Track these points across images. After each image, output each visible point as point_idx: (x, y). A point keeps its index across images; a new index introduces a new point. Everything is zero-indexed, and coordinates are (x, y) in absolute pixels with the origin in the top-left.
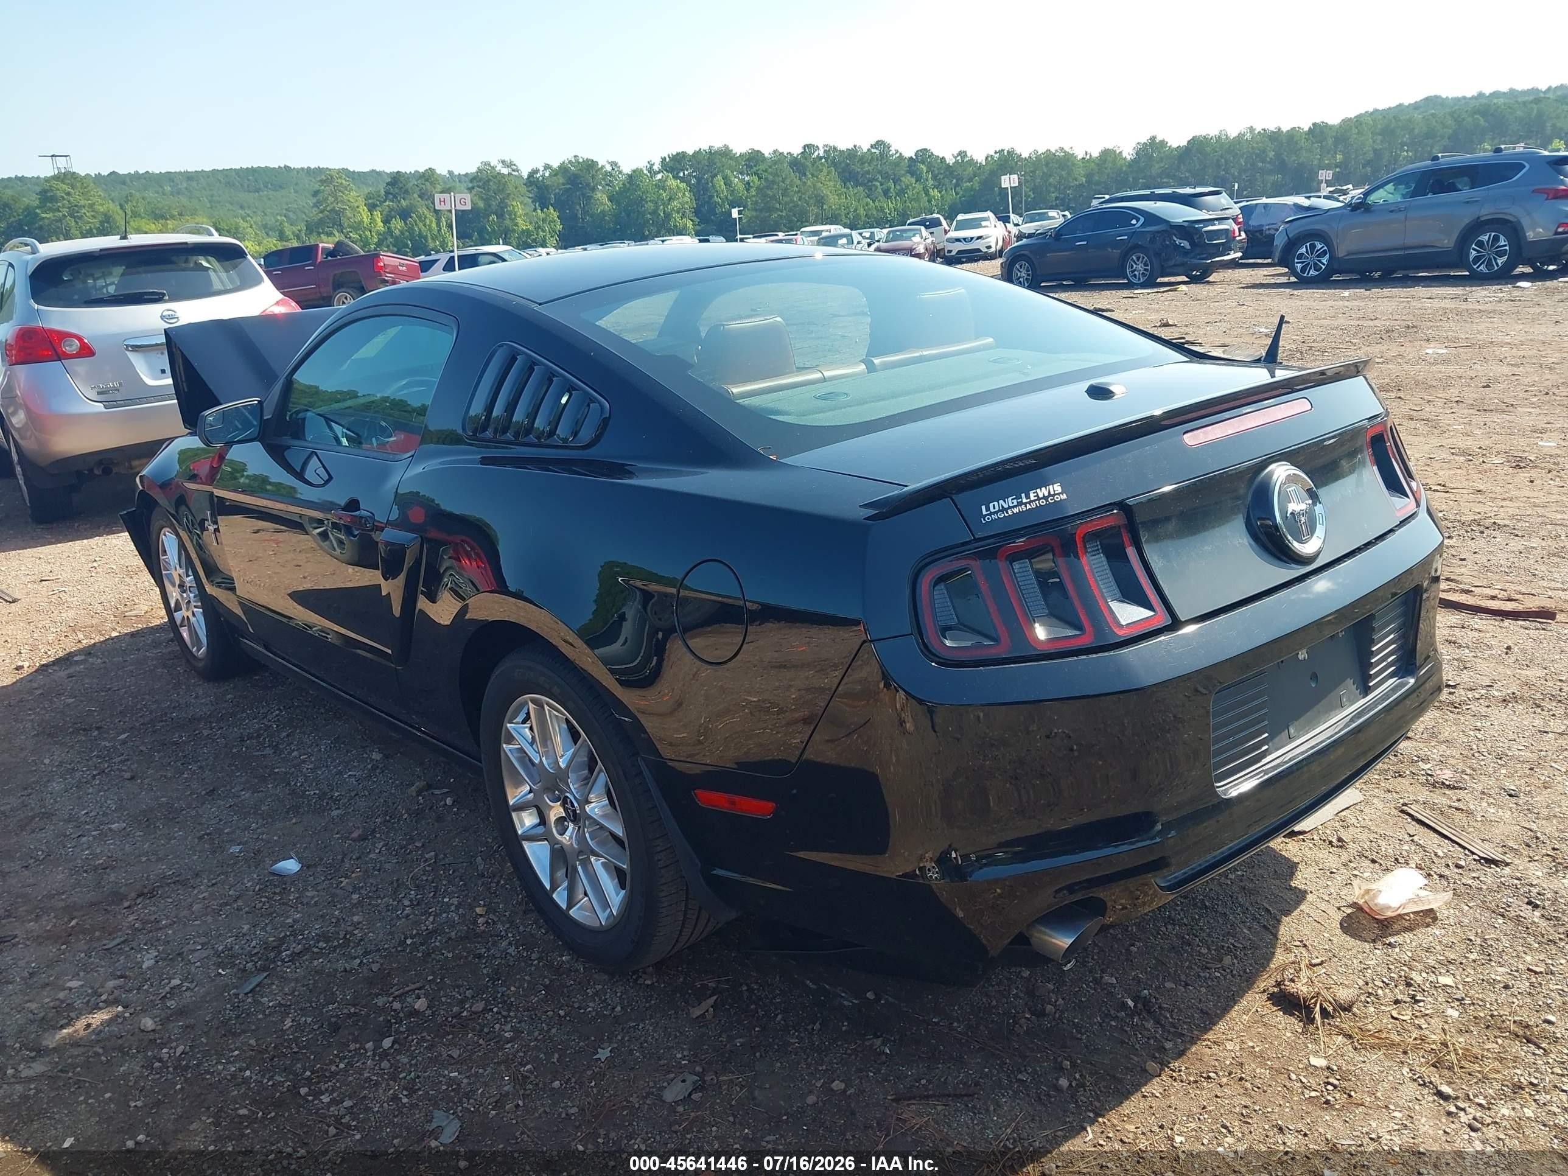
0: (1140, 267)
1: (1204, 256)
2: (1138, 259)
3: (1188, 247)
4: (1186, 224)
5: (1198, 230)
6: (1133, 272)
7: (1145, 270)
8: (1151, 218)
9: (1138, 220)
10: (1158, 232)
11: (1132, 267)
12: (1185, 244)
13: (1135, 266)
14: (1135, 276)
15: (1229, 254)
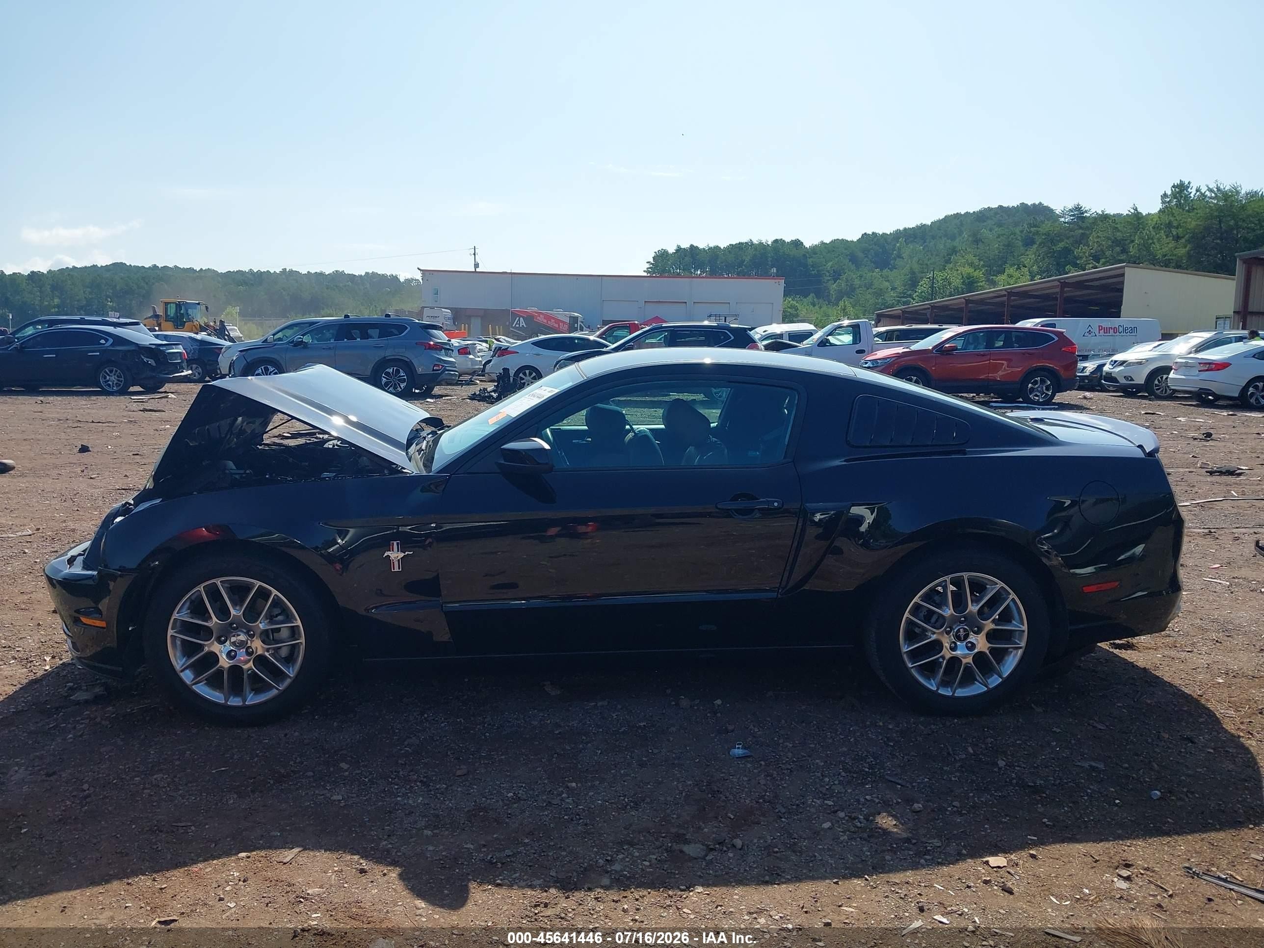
0: (113, 378)
1: (166, 372)
2: (111, 371)
3: (154, 364)
4: (153, 347)
5: (163, 351)
6: (106, 382)
7: (118, 380)
8: (119, 340)
9: (106, 340)
10: (129, 351)
11: (105, 378)
12: (151, 362)
13: (108, 377)
14: (109, 385)
15: (183, 372)
